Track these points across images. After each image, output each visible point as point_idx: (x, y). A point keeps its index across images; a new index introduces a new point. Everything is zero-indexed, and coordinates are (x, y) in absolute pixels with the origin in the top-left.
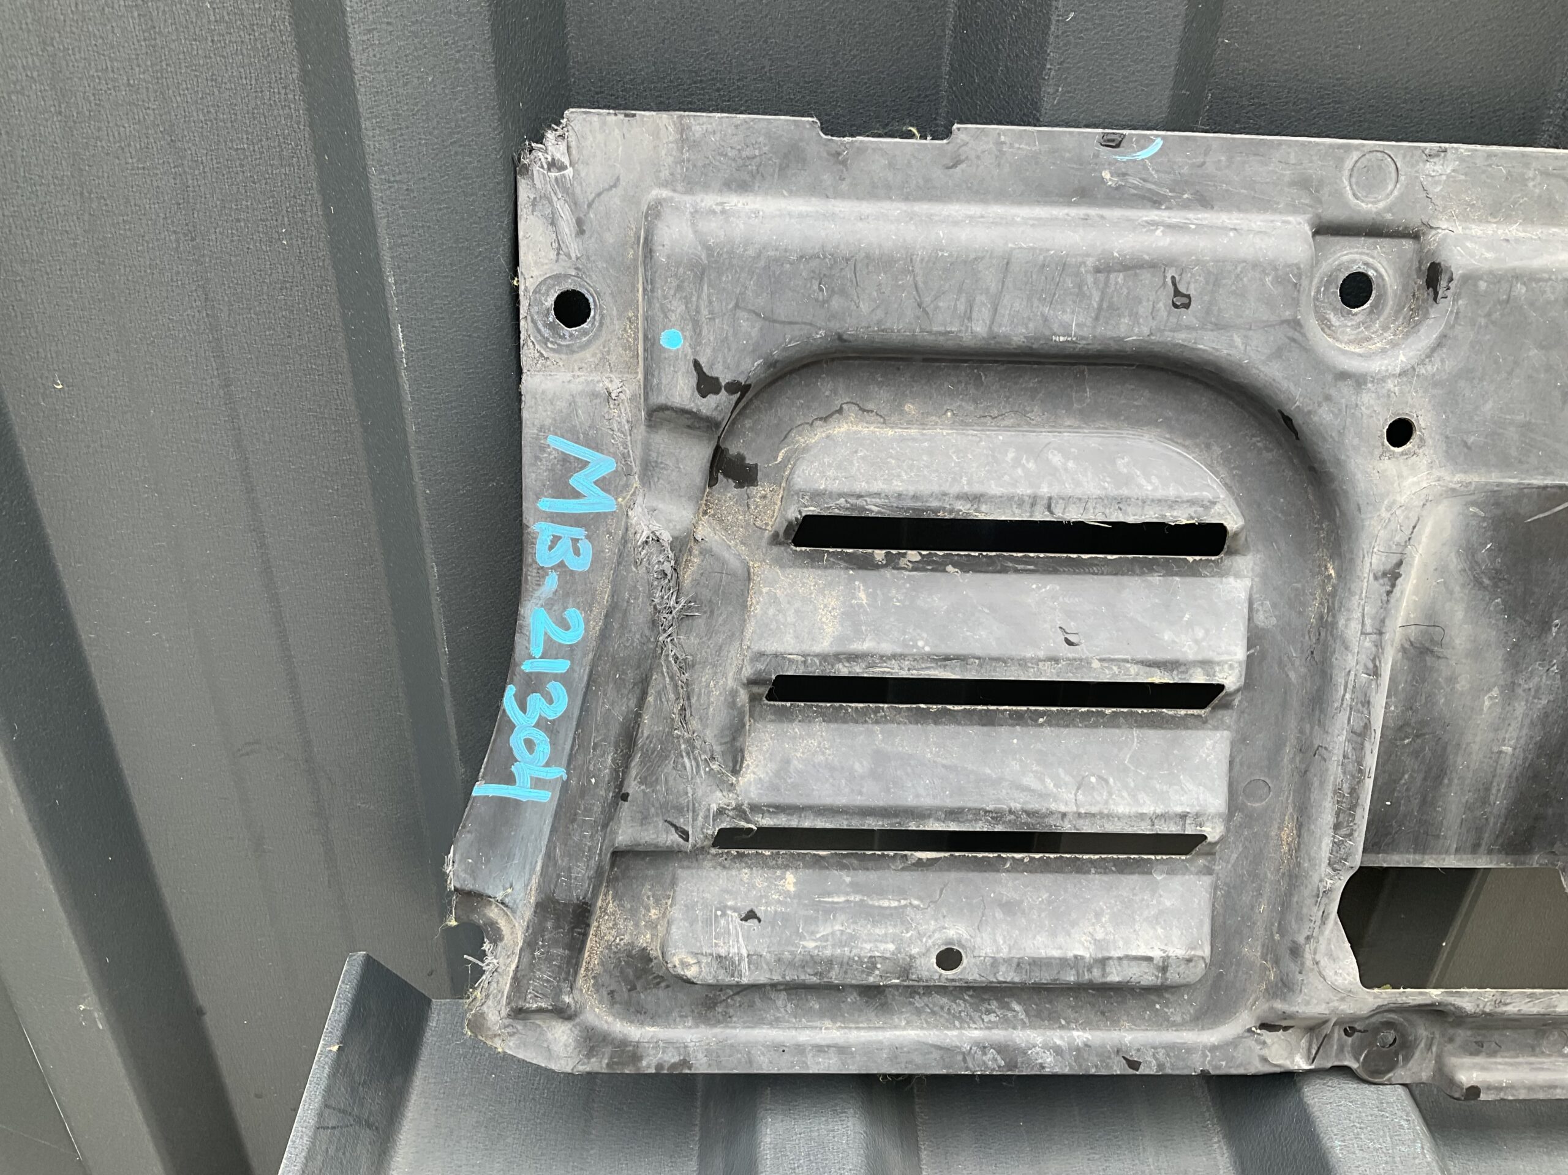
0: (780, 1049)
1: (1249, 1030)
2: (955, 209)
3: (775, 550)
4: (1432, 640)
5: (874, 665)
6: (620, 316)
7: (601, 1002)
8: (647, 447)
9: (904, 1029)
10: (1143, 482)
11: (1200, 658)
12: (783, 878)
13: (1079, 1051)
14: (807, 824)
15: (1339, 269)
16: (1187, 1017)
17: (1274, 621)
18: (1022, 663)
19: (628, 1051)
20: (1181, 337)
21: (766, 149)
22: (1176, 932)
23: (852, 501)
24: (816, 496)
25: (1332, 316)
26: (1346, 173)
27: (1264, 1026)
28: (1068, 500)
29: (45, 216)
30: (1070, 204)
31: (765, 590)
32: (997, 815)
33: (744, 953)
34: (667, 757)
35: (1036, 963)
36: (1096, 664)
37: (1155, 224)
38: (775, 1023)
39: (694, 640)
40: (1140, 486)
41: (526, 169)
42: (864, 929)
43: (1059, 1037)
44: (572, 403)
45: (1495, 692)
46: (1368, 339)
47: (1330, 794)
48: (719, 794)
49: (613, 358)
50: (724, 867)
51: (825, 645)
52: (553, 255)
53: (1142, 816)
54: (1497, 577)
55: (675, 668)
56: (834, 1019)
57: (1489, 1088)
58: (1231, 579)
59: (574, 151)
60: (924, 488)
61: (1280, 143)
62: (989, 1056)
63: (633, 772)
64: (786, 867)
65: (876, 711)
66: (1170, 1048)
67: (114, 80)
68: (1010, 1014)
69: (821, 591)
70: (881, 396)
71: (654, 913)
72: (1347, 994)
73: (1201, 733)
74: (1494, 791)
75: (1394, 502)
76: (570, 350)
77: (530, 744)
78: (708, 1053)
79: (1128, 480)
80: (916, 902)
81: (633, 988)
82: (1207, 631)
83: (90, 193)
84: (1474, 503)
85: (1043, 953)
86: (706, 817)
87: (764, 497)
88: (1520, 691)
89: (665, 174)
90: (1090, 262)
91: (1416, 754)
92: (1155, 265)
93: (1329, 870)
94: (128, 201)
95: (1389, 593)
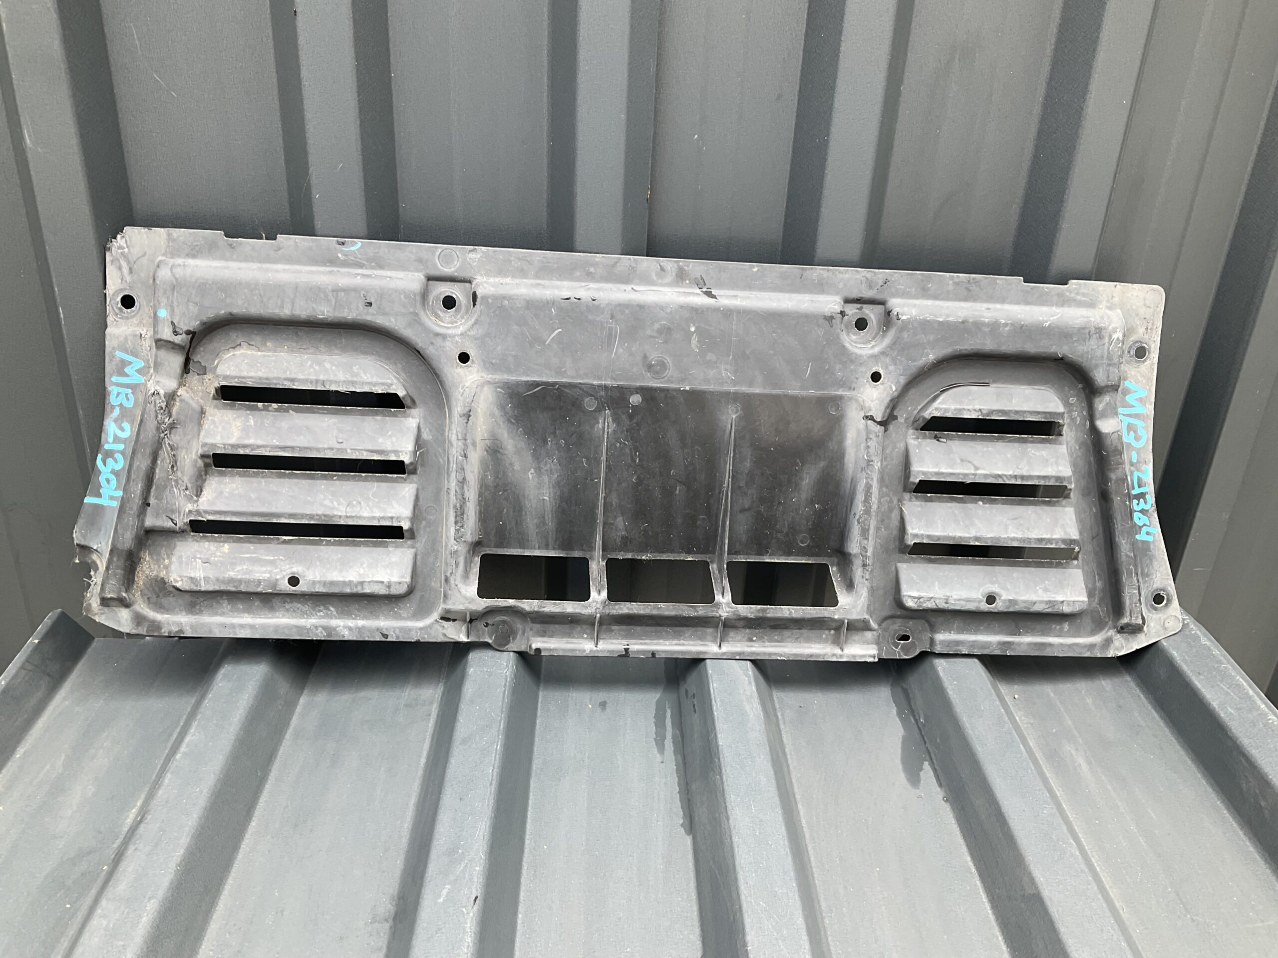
0: (225, 626)
1: (436, 621)
2: (280, 267)
3: (215, 402)
4: (497, 446)
5: (254, 449)
6: (147, 306)
7: (144, 602)
8: (156, 356)
9: (281, 618)
10: (363, 375)
11: (393, 449)
12: (223, 546)
13: (360, 629)
14: (228, 519)
15: (440, 293)
16: (410, 615)
17: (431, 437)
18: (318, 450)
19: (155, 626)
20: (369, 318)
21: (202, 242)
22: (395, 572)
23: (241, 380)
24: (226, 377)
25: (440, 313)
26: (437, 257)
27: (443, 618)
28: (331, 382)
30: (326, 266)
31: (210, 418)
32: (311, 517)
33: (202, 577)
34: (167, 487)
35: (332, 583)
36: (349, 451)
37: (358, 274)
38: (223, 614)
39: (177, 437)
40: (361, 377)
41: (109, 249)
42: (257, 568)
43: (351, 623)
44: (126, 339)
45: (532, 471)
46: (456, 322)
47: (452, 508)
48: (189, 505)
49: (144, 321)
50: (197, 541)
51: (233, 441)
52: (120, 281)
53: (374, 518)
54: (517, 418)
55: (169, 449)
56: (249, 613)
57: (546, 649)
58: (411, 419)
59: (128, 242)
60: (270, 375)
61: (408, 245)
62: (319, 631)
63: (152, 494)
64: (225, 542)
65: (262, 473)
66: (402, 629)
68: (329, 612)
69: (234, 419)
70: (257, 339)
71: (167, 561)
72: (471, 601)
73: (403, 485)
74: (547, 518)
75: (464, 386)
76: (127, 318)
77: (108, 481)
78: (192, 627)
79: (357, 375)
80: (281, 558)
81: (158, 596)
82: (397, 439)
84: (499, 387)
85: (335, 579)
86: (184, 515)
87: (210, 380)
88: (542, 470)
89: (163, 251)
90: (330, 288)
91: (506, 499)
92: (356, 290)
93: (455, 542)
95: (467, 423)
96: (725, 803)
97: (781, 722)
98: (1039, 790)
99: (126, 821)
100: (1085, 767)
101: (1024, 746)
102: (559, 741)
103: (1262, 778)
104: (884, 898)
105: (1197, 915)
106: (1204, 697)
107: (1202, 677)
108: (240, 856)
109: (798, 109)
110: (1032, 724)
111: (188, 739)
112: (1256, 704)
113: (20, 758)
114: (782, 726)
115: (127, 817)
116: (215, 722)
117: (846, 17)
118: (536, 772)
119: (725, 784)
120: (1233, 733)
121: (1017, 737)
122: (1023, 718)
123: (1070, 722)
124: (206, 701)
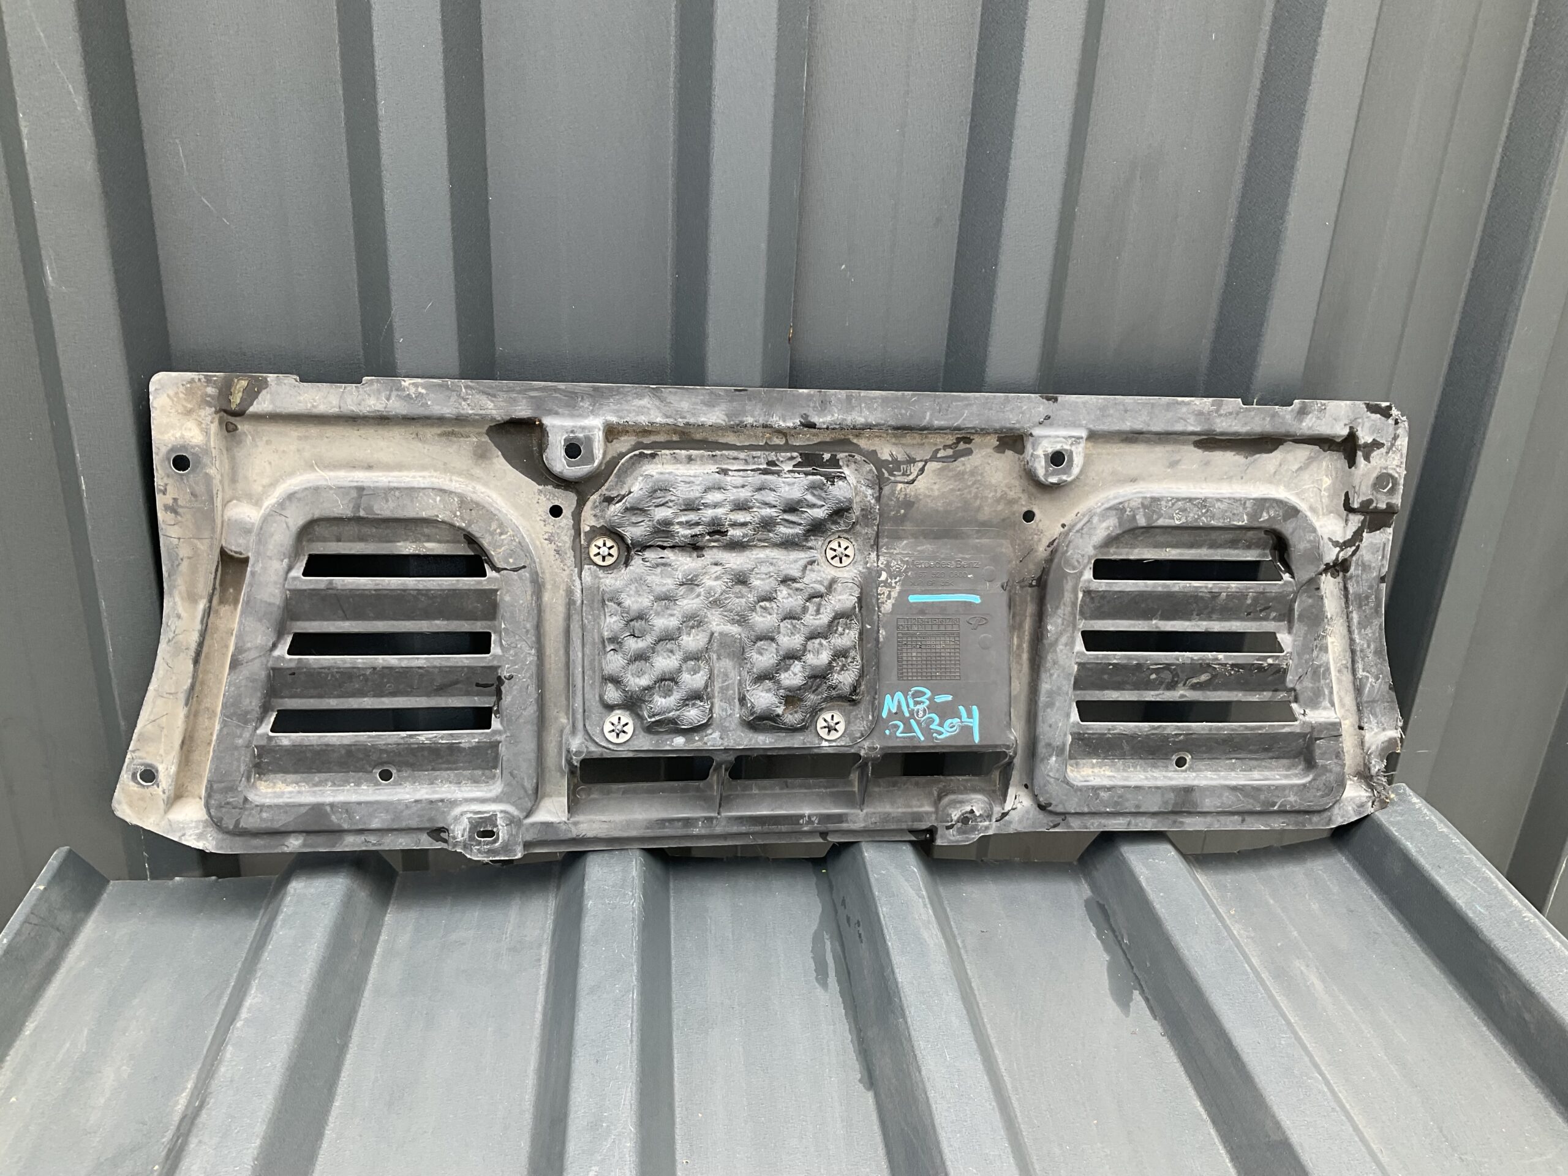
96: (914, 1052)
97: (962, 951)
98: (1273, 1017)
99: (176, 1108)
100: (1319, 986)
101: (1249, 966)
102: (701, 986)
103: (1525, 987)
104: (1107, 1156)
105: (1466, 1154)
106: (1448, 895)
107: (1442, 871)
108: (325, 1145)
109: (960, 235)
110: (1252, 938)
111: (248, 1002)
112: (1508, 899)
113: (31, 1034)
114: (965, 957)
115: (177, 1103)
116: (280, 979)
117: (1015, 132)
118: (678, 1024)
119: (911, 1028)
120: (1485, 936)
121: (1239, 955)
122: (1242, 932)
123: (1295, 933)
124: (266, 954)
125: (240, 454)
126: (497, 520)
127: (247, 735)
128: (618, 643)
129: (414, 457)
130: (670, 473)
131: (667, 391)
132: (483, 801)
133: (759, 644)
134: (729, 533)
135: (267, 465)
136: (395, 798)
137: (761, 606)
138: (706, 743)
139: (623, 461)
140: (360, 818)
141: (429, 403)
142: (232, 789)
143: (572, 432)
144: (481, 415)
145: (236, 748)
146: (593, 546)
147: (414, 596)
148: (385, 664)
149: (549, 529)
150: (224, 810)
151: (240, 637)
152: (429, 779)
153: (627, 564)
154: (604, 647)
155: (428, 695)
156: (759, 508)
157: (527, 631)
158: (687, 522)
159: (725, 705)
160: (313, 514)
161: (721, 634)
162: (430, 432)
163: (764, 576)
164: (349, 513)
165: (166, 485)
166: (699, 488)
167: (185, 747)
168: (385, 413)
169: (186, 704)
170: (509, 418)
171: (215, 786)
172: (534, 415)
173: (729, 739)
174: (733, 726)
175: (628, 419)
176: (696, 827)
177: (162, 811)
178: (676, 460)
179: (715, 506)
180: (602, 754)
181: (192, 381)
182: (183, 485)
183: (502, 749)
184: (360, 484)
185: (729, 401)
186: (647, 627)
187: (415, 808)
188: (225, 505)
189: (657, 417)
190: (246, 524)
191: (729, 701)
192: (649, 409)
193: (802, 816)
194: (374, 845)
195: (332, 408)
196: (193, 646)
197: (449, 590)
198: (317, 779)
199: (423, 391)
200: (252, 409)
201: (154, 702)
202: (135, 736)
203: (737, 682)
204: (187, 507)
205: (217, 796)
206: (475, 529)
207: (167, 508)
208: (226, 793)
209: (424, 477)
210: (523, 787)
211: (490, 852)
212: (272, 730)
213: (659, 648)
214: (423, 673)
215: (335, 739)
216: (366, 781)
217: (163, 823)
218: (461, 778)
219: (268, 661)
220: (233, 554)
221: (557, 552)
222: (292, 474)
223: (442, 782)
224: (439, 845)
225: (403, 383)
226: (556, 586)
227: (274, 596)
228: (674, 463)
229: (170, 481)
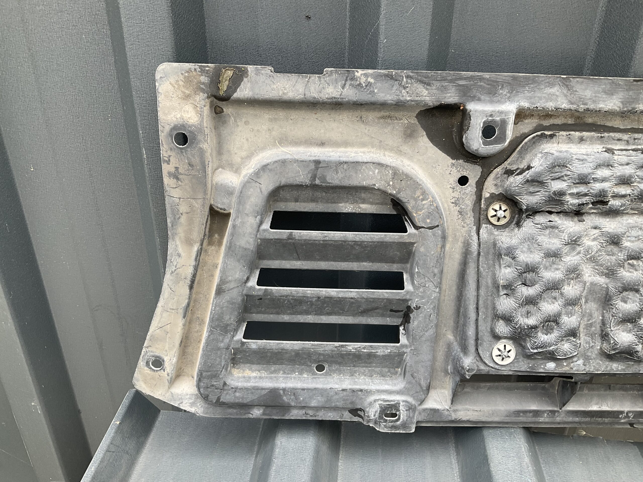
29: (29, 109)
67: (52, 62)
83: (44, 101)
94: (56, 104)
125: (225, 131)
126: (421, 189)
127: (227, 340)
128: (511, 289)
129: (357, 136)
130: (567, 151)
131: (575, 81)
132: (390, 392)
133: (625, 294)
134: (610, 203)
135: (244, 141)
136: (328, 386)
137: (629, 264)
138: (572, 368)
139: (526, 140)
140: (303, 400)
141: (376, 91)
142: (215, 376)
143: (491, 116)
144: (417, 101)
145: (219, 349)
146: (490, 209)
147: (352, 246)
148: (327, 295)
149: (456, 195)
150: (209, 390)
151: (223, 272)
152: (351, 373)
153: (518, 225)
154: (498, 291)
155: (354, 315)
156: (639, 182)
157: (435, 275)
158: (577, 193)
159: (588, 339)
160: (281, 182)
161: (592, 284)
162: (371, 116)
163: (634, 239)
164: (308, 182)
165: (170, 156)
166: (591, 165)
167: (183, 344)
168: (339, 100)
169: (184, 317)
170: (439, 103)
171: (204, 374)
172: (461, 101)
173: (590, 366)
174: (594, 356)
175: (538, 105)
176: (542, 417)
177: (167, 387)
178: (570, 140)
179: (604, 180)
180: (489, 372)
181: (189, 71)
182: (182, 157)
183: (407, 358)
184: (317, 158)
185: (627, 90)
186: (537, 279)
187: (342, 395)
188: (213, 173)
189: (563, 103)
190: (229, 187)
191: (592, 336)
192: (557, 96)
193: (622, 412)
194: (311, 416)
195: (298, 95)
196: (189, 277)
197: (378, 242)
198: (273, 369)
199: (372, 81)
200: (235, 95)
201: (161, 315)
202: (148, 337)
203: (600, 321)
204: (185, 175)
205: (205, 381)
206: (402, 196)
207: (170, 174)
208: (212, 378)
209: (364, 153)
210: (420, 385)
211: (393, 427)
212: (244, 337)
213: (544, 295)
214: (353, 302)
215: (288, 346)
216: (307, 371)
217: (168, 394)
218: (373, 373)
219: (243, 290)
220: (219, 210)
221: (460, 213)
222: (263, 149)
223: (359, 374)
224: (356, 419)
225: (356, 74)
226: (455, 239)
227: (249, 243)
228: (568, 143)
229: (173, 154)
